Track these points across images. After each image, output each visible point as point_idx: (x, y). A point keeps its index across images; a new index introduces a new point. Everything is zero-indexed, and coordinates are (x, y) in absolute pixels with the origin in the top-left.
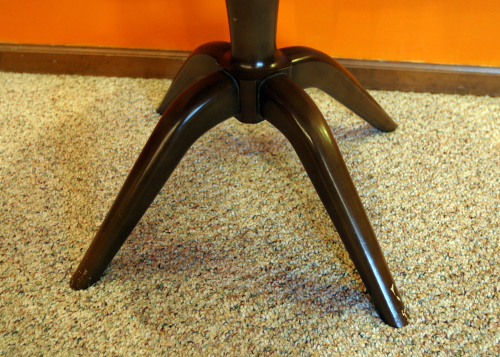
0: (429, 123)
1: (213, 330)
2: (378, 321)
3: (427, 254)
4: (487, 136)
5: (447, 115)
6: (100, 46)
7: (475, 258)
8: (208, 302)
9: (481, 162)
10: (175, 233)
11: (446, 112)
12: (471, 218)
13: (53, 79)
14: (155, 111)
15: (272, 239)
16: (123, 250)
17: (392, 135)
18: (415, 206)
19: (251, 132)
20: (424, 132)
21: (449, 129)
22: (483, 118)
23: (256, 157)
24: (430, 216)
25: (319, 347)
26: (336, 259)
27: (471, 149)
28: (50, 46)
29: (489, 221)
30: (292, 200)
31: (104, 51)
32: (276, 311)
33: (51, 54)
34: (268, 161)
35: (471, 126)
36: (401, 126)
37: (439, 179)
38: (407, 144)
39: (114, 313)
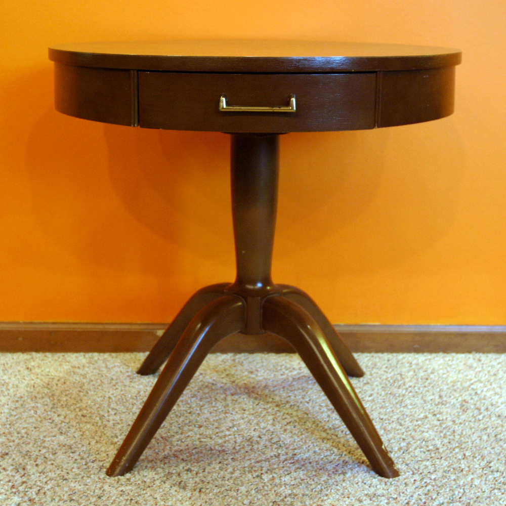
0: (393, 370)
1: (243, 489)
2: (377, 476)
3: (407, 441)
4: (445, 376)
5: (408, 365)
6: (71, 321)
7: (446, 441)
8: (233, 475)
9: (441, 390)
10: (189, 441)
11: (406, 363)
12: (439, 420)
13: (20, 355)
14: (135, 373)
15: (275, 440)
16: (146, 453)
17: (361, 379)
18: (391, 417)
19: (234, 382)
20: (389, 375)
21: (411, 373)
22: (439, 365)
23: (244, 396)
24: (405, 421)
25: (332, 491)
26: (332, 448)
27: (432, 383)
28: (19, 323)
29: (454, 421)
30: (285, 419)
31: (75, 326)
32: (292, 476)
33: (19, 331)
34: (256, 398)
35: (429, 371)
36: (368, 373)
37: (408, 402)
38: (376, 383)
39: (155, 486)
